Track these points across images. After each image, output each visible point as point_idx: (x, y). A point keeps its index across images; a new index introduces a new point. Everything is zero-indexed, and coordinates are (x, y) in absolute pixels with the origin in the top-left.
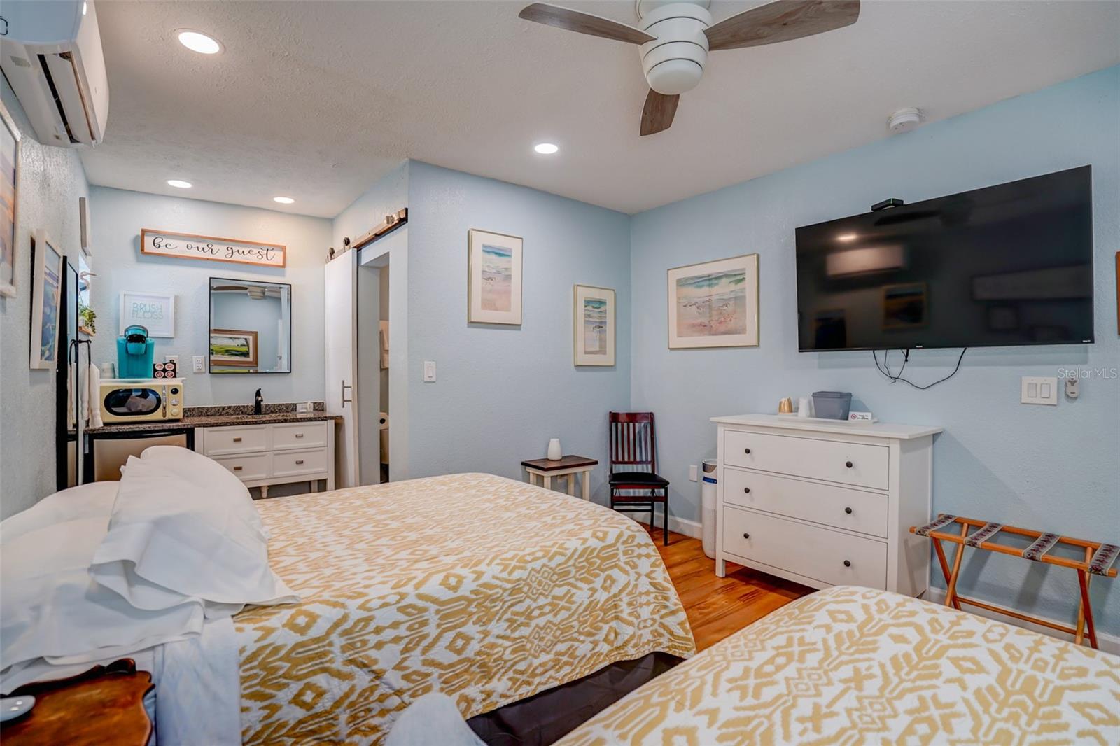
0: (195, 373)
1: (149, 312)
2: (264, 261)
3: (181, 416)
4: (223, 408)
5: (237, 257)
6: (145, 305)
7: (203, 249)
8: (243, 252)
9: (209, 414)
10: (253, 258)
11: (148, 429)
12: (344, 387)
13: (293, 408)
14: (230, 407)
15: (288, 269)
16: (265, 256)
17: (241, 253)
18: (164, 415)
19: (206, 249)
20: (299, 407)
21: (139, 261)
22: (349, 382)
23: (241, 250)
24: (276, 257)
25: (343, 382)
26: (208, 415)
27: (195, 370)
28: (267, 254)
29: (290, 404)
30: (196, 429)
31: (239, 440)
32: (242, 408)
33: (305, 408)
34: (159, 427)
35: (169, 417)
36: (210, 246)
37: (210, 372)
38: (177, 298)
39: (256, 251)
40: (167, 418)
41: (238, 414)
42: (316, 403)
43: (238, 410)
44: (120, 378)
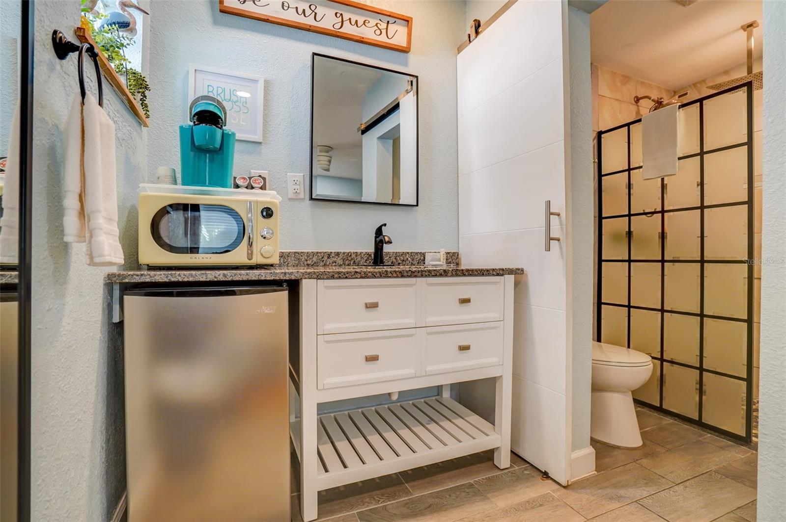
0: (290, 199)
1: (230, 100)
2: (383, 39)
3: (275, 260)
4: (329, 255)
5: (348, 29)
6: (224, 90)
7: (304, 11)
8: (356, 21)
9: (309, 262)
10: (368, 33)
11: (221, 278)
12: (550, 214)
13: (421, 258)
14: (338, 254)
15: (412, 57)
16: (384, 32)
17: (353, 22)
18: (250, 256)
19: (308, 12)
20: (428, 258)
21: (216, 22)
22: (559, 205)
23: (354, 18)
24: (398, 35)
25: (548, 203)
26: (308, 265)
27: (291, 195)
28: (387, 29)
29: (417, 253)
30: (304, 281)
31: (374, 306)
32: (353, 256)
33: (436, 260)
34: (242, 275)
35: (257, 259)
36: (313, 7)
37: (311, 199)
38: (267, 84)
39: (373, 22)
40: (254, 261)
41: (349, 265)
42: (449, 253)
43: (349, 258)
44: (183, 184)
